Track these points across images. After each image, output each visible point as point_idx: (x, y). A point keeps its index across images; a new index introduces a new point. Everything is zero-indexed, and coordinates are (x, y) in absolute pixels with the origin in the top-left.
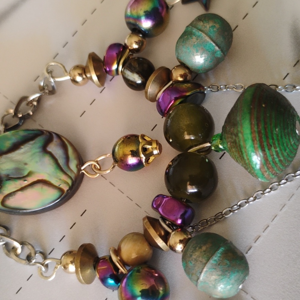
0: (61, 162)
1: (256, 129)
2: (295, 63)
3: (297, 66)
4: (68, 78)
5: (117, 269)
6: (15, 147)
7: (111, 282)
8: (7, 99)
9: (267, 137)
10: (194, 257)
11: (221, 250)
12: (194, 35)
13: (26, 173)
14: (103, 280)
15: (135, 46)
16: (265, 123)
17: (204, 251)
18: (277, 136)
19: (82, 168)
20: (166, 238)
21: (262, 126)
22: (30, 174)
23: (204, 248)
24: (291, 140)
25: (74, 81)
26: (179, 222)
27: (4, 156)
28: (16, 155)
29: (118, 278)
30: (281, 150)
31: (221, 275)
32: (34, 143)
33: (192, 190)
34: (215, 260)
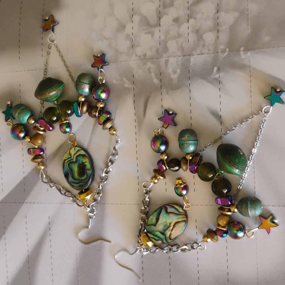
0: (176, 212)
1: (231, 165)
2: (220, 124)
3: (222, 124)
4: (152, 184)
5: (223, 230)
6: (158, 219)
7: (225, 235)
8: (135, 204)
9: (236, 165)
10: (243, 211)
11: (249, 203)
12: (184, 144)
13: (169, 225)
14: (222, 236)
15: (166, 158)
16: (232, 161)
17: (245, 207)
18: (238, 161)
19: (184, 208)
20: (229, 211)
21: (232, 162)
22: (170, 224)
23: (244, 207)
24: (242, 158)
25: (155, 183)
26: (230, 203)
27: (157, 225)
28: (160, 221)
29: (226, 232)
30: (242, 164)
31: (255, 210)
32: (162, 213)
33: (225, 191)
34: (250, 208)
